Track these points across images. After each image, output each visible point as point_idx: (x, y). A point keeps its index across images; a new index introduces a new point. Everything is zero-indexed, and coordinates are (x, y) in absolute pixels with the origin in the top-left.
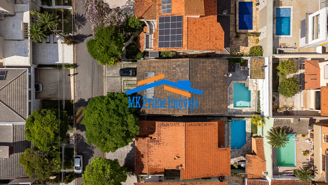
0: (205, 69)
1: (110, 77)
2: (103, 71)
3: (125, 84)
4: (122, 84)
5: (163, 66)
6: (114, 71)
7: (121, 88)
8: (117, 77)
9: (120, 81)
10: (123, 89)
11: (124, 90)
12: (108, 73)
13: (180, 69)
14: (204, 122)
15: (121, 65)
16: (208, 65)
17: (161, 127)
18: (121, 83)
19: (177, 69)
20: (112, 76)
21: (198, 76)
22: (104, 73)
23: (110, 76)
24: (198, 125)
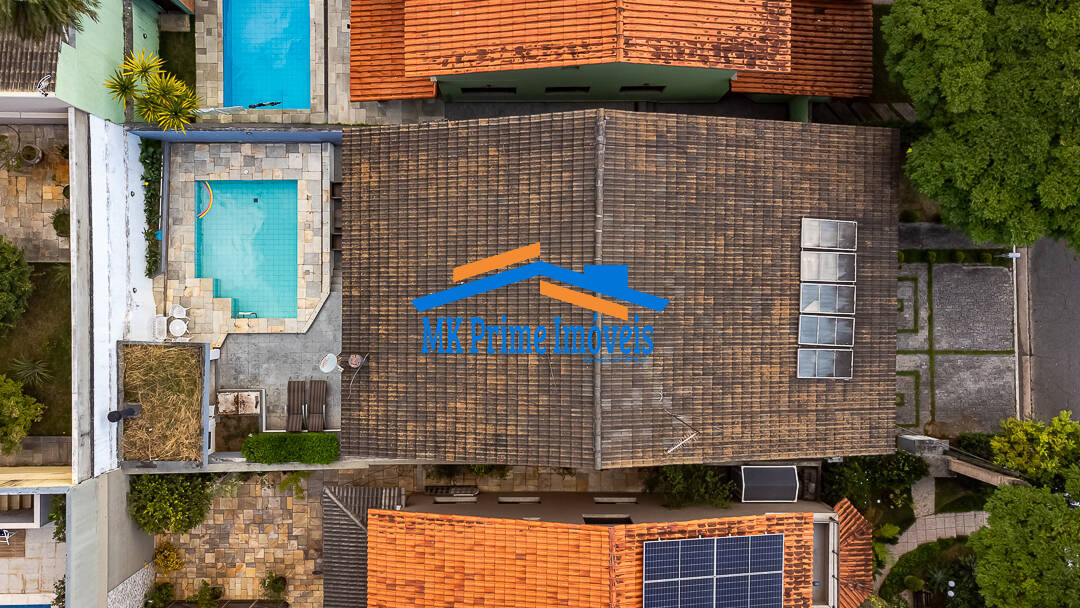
0: (491, 399)
1: (995, 353)
2: (1037, 385)
3: (908, 315)
4: (924, 314)
5: (748, 418)
6: (972, 386)
7: (930, 292)
8: (957, 352)
9: (937, 328)
10: (922, 285)
11: (915, 280)
12: (1008, 377)
13: (647, 399)
14: (492, 69)
15: (933, 420)
16: (470, 427)
17: (762, 39)
18: (930, 319)
19: (668, 403)
20: (982, 358)
21: (533, 360)
22: (1028, 375)
23: (994, 358)
24: (533, 53)
